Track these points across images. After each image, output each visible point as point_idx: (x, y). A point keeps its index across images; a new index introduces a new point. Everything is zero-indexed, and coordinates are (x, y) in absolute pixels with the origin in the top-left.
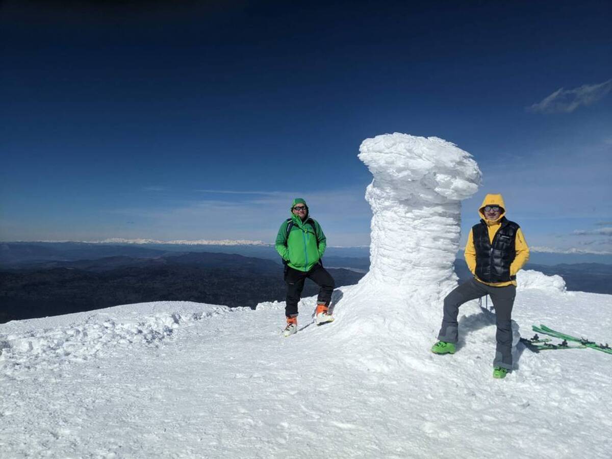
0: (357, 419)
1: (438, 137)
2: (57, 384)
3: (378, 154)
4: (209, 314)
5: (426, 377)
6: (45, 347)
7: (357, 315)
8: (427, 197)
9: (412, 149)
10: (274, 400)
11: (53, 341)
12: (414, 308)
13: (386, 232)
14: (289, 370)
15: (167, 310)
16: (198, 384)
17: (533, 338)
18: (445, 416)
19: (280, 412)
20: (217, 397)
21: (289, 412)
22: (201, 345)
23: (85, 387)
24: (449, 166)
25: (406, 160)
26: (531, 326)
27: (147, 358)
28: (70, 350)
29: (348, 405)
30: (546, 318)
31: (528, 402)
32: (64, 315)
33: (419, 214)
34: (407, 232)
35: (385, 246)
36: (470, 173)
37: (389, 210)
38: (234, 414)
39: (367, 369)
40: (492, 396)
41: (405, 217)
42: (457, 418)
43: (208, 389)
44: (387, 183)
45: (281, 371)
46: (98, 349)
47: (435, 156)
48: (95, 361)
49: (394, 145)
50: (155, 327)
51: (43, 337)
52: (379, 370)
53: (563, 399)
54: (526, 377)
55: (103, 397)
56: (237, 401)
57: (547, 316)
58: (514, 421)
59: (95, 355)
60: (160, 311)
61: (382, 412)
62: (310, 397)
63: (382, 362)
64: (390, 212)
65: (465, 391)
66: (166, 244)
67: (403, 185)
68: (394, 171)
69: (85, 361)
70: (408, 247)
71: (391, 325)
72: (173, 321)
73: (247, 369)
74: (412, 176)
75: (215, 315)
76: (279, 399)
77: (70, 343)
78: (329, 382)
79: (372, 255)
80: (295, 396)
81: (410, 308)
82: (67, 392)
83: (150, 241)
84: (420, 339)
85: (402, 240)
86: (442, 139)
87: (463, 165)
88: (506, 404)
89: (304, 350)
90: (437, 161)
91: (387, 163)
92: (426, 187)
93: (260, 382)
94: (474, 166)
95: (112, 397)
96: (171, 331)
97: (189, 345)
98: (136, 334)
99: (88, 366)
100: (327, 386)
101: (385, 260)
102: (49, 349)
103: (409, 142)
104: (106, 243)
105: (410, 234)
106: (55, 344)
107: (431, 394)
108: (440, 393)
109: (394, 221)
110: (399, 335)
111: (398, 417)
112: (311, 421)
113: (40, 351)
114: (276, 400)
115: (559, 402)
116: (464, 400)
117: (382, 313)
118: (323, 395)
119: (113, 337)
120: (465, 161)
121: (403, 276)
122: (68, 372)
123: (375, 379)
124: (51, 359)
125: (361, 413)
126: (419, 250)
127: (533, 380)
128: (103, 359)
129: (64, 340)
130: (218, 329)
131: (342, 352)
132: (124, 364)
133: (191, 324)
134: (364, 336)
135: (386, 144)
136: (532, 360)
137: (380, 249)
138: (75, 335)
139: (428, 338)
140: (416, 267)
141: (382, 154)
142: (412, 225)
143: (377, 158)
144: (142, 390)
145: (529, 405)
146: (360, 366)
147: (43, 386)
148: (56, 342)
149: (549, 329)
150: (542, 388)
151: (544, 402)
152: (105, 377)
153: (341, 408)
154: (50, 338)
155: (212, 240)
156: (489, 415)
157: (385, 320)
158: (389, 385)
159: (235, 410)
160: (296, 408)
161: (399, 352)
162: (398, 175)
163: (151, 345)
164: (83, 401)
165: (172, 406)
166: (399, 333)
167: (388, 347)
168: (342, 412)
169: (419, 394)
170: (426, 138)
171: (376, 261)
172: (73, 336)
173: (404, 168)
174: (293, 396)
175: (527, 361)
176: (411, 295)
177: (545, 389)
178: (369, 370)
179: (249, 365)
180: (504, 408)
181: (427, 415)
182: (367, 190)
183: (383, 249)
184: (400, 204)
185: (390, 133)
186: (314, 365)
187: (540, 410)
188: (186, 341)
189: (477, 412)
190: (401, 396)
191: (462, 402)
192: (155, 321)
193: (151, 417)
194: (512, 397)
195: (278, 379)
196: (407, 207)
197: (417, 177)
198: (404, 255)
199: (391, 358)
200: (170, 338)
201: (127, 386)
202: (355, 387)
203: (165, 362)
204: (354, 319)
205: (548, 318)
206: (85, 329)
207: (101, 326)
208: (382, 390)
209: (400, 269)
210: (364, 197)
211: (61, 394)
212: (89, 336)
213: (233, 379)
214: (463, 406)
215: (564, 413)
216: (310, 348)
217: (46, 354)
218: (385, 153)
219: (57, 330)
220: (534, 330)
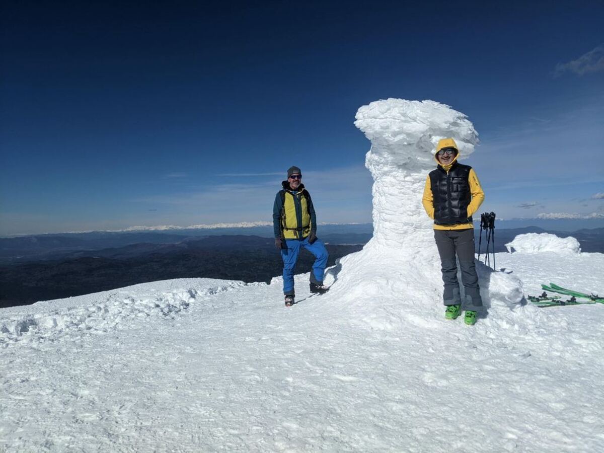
0: (358, 372)
1: (432, 100)
2: (78, 353)
3: (374, 120)
4: (225, 289)
5: (429, 333)
6: (68, 323)
7: (361, 279)
8: (424, 160)
9: (405, 113)
10: (280, 359)
11: (76, 318)
12: (417, 268)
13: (386, 197)
14: (296, 331)
15: (183, 286)
16: (209, 348)
17: (541, 295)
18: (445, 367)
19: (285, 368)
20: (227, 359)
21: (294, 369)
22: (215, 315)
23: (104, 354)
24: (443, 127)
25: (401, 124)
26: (540, 285)
27: (164, 328)
28: (91, 324)
29: (351, 360)
30: (557, 277)
31: (529, 352)
32: (87, 295)
33: (417, 177)
34: (406, 195)
35: (386, 211)
36: (465, 133)
37: (388, 176)
38: (242, 372)
39: (370, 328)
40: (494, 348)
41: (405, 181)
42: (457, 368)
43: (218, 351)
44: (384, 148)
45: (288, 333)
46: (117, 322)
47: (430, 118)
48: (114, 333)
49: (389, 109)
50: (172, 302)
51: (66, 315)
52: (382, 328)
53: (566, 349)
54: (529, 330)
55: (120, 362)
56: (246, 361)
57: (558, 276)
58: (515, 369)
59: (115, 328)
60: (177, 288)
61: (384, 365)
62: (315, 355)
63: (385, 320)
64: (389, 177)
65: (466, 344)
66: (186, 229)
67: (401, 149)
68: (390, 135)
69: (105, 333)
70: (408, 211)
71: (394, 286)
72: (190, 296)
73: (256, 333)
74: (408, 139)
75: (230, 289)
76: (285, 357)
77: (91, 318)
78: (333, 341)
79: (375, 221)
80: (301, 354)
81: (413, 269)
82: (87, 359)
83: (170, 227)
84: (423, 297)
85: (403, 204)
86: (436, 101)
87: (458, 126)
88: (507, 355)
89: (311, 313)
90: (432, 123)
91: (382, 128)
92: (424, 150)
93: (267, 343)
94: (469, 126)
95: (129, 362)
96: (187, 305)
97: (204, 316)
98: (153, 308)
99: (107, 337)
100: (331, 344)
101: (387, 224)
102: (72, 324)
103: (402, 107)
104: (129, 231)
105: (410, 198)
106: (78, 320)
107: (432, 347)
108: (441, 347)
109: (393, 186)
110: (402, 295)
111: (398, 369)
112: (314, 375)
113: (64, 327)
114: (283, 359)
115: (562, 352)
116: (465, 352)
117: (385, 275)
118: (327, 352)
119: (132, 312)
120: (459, 121)
121: (405, 239)
122: (88, 343)
123: (379, 337)
124: (73, 332)
125: (363, 367)
126: (419, 213)
127: (535, 332)
128: (122, 331)
129: (86, 316)
130: (233, 302)
131: (347, 313)
132: (141, 334)
133: (207, 298)
134: (367, 297)
135: (380, 110)
136: (537, 315)
137: (381, 214)
138: (96, 311)
139: (430, 296)
140: (418, 230)
141: (378, 120)
142: (412, 189)
143: (372, 124)
144: (157, 355)
145: (530, 355)
146: (364, 325)
147: (65, 356)
148: (78, 318)
149: (559, 287)
150: (545, 339)
151: (546, 353)
152: (123, 345)
153: (344, 363)
154: (73, 315)
155: (231, 223)
156: (489, 365)
157: (388, 281)
158: (392, 341)
159: (243, 368)
160: (301, 365)
161: (402, 311)
162: (394, 140)
163: (168, 317)
164: (102, 366)
165: (184, 367)
166: (402, 293)
167: (392, 306)
168: (344, 367)
169: (420, 349)
170: (421, 101)
171: (379, 226)
172: (95, 312)
173: (399, 131)
174: (299, 355)
175: (533, 316)
176: (413, 256)
177: (547, 340)
178: (372, 328)
179: (259, 330)
180: (505, 359)
181: (426, 367)
182: (367, 157)
183: (384, 214)
184: (399, 168)
185: (384, 99)
186: (319, 327)
187: (541, 359)
188: (201, 313)
189: (477, 362)
190: (403, 351)
191: (462, 354)
192: (172, 296)
193: (164, 378)
194: (514, 348)
195: (285, 341)
196: (405, 172)
197: (412, 140)
198: (405, 219)
199: (394, 317)
200: (186, 311)
201: (143, 352)
202: (358, 345)
203: (180, 331)
204: (358, 282)
205: (559, 278)
206: (106, 306)
207: (121, 303)
208: (385, 346)
209: (402, 232)
210: (365, 164)
211: (82, 362)
212: (110, 312)
213: (242, 342)
214: (464, 358)
215: (566, 362)
216: (316, 311)
217: (70, 329)
218: (380, 119)
219: (80, 308)
220: (543, 289)
